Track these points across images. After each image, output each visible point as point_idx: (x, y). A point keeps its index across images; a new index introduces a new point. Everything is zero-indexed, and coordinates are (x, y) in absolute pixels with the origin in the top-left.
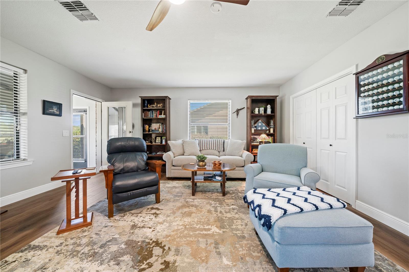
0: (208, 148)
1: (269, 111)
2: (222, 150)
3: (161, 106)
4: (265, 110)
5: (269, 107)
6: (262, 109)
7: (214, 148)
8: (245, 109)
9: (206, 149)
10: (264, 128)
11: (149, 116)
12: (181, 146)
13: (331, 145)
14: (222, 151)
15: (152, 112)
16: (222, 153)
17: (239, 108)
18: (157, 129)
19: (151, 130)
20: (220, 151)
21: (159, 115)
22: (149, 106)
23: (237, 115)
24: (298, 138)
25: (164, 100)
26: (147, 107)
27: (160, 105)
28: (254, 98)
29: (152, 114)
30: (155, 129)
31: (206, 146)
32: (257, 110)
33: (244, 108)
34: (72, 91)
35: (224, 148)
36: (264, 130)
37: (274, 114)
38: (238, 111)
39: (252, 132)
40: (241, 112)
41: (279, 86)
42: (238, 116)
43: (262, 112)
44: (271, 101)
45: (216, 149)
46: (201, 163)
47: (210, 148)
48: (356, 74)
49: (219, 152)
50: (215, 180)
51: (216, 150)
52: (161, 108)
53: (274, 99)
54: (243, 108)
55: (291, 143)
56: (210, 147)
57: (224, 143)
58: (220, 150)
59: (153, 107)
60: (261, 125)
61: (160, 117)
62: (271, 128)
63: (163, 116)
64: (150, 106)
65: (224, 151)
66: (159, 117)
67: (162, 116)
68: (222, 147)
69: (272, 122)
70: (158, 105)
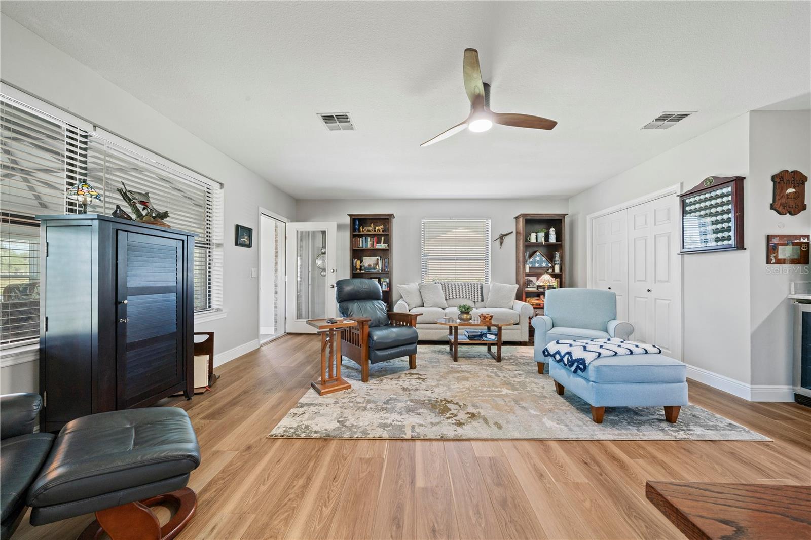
0: (458, 297)
1: (553, 239)
2: (480, 299)
3: (382, 229)
4: (547, 236)
5: (552, 231)
6: (541, 235)
7: (468, 297)
8: (514, 235)
9: (455, 297)
10: (544, 265)
11: (361, 246)
12: (418, 293)
13: (649, 291)
14: (480, 301)
15: (366, 239)
16: (479, 304)
17: (505, 233)
18: (372, 266)
19: (363, 268)
20: (476, 301)
21: (377, 243)
22: (361, 230)
23: (501, 243)
24: (600, 280)
25: (388, 219)
26: (359, 231)
27: (380, 228)
28: (529, 218)
29: (366, 243)
30: (370, 266)
31: (454, 293)
32: (533, 235)
33: (512, 232)
34: (262, 210)
35: (482, 296)
36: (544, 267)
37: (560, 243)
38: (502, 237)
39: (526, 271)
40: (506, 239)
41: (566, 198)
42: (502, 245)
43: (542, 239)
44: (556, 222)
45: (469, 298)
46: (465, 315)
47: (461, 296)
48: (681, 196)
49: (474, 302)
51: (471, 299)
52: (381, 232)
53: (561, 220)
54: (510, 231)
55: (589, 287)
56: (461, 294)
57: (482, 288)
58: (476, 299)
59: (368, 231)
60: (539, 260)
61: (378, 246)
62: (555, 264)
63: (382, 246)
64: (363, 229)
65: (482, 301)
66: (376, 247)
67: (381, 246)
68: (480, 294)
69: (557, 255)
70: (377, 228)
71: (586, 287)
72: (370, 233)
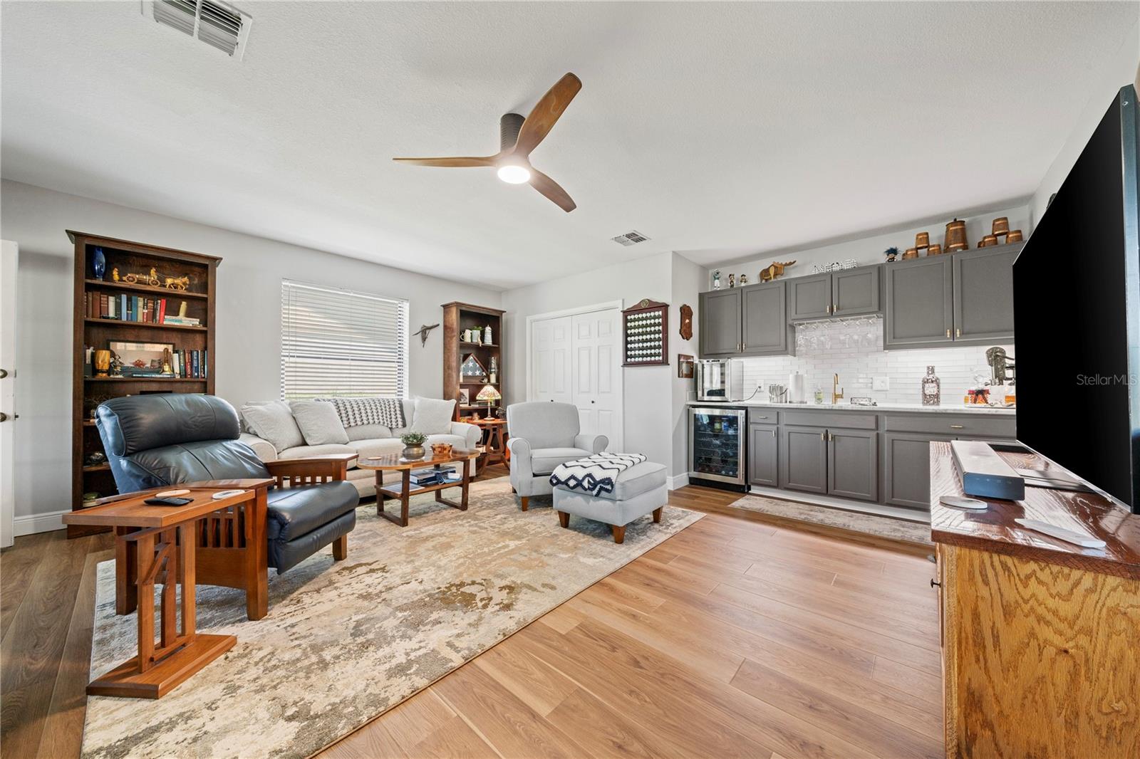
0: (365, 422)
1: (489, 340)
2: (400, 423)
4: (482, 337)
5: (488, 330)
6: (477, 333)
7: (382, 421)
8: (440, 329)
9: (359, 423)
10: (478, 373)
11: (112, 314)
12: (290, 420)
13: (593, 402)
14: (400, 426)
15: (130, 300)
16: (398, 431)
17: (429, 325)
18: (148, 365)
19: (118, 369)
20: (394, 426)
21: (166, 314)
22: (116, 278)
23: (424, 339)
24: (541, 392)
25: (206, 266)
26: (107, 275)
27: (179, 281)
28: (464, 308)
29: (128, 309)
30: (139, 364)
31: (357, 416)
32: (468, 333)
33: (438, 325)
35: (403, 418)
36: (478, 376)
37: (497, 346)
38: (425, 331)
41: (500, 291)
42: (426, 342)
43: (477, 340)
44: (490, 319)
45: (383, 423)
46: (415, 449)
47: (371, 421)
48: (624, 312)
49: (391, 429)
50: (445, 481)
51: (386, 425)
52: (182, 292)
53: (498, 317)
54: (435, 324)
55: (528, 401)
56: (370, 417)
57: (401, 406)
58: (394, 423)
59: (139, 282)
60: (472, 367)
61: (169, 321)
62: (491, 373)
63: (183, 320)
64: (120, 275)
65: (404, 425)
66: (165, 323)
67: (180, 321)
68: (399, 416)
69: (494, 361)
71: (525, 400)
72: (148, 288)
